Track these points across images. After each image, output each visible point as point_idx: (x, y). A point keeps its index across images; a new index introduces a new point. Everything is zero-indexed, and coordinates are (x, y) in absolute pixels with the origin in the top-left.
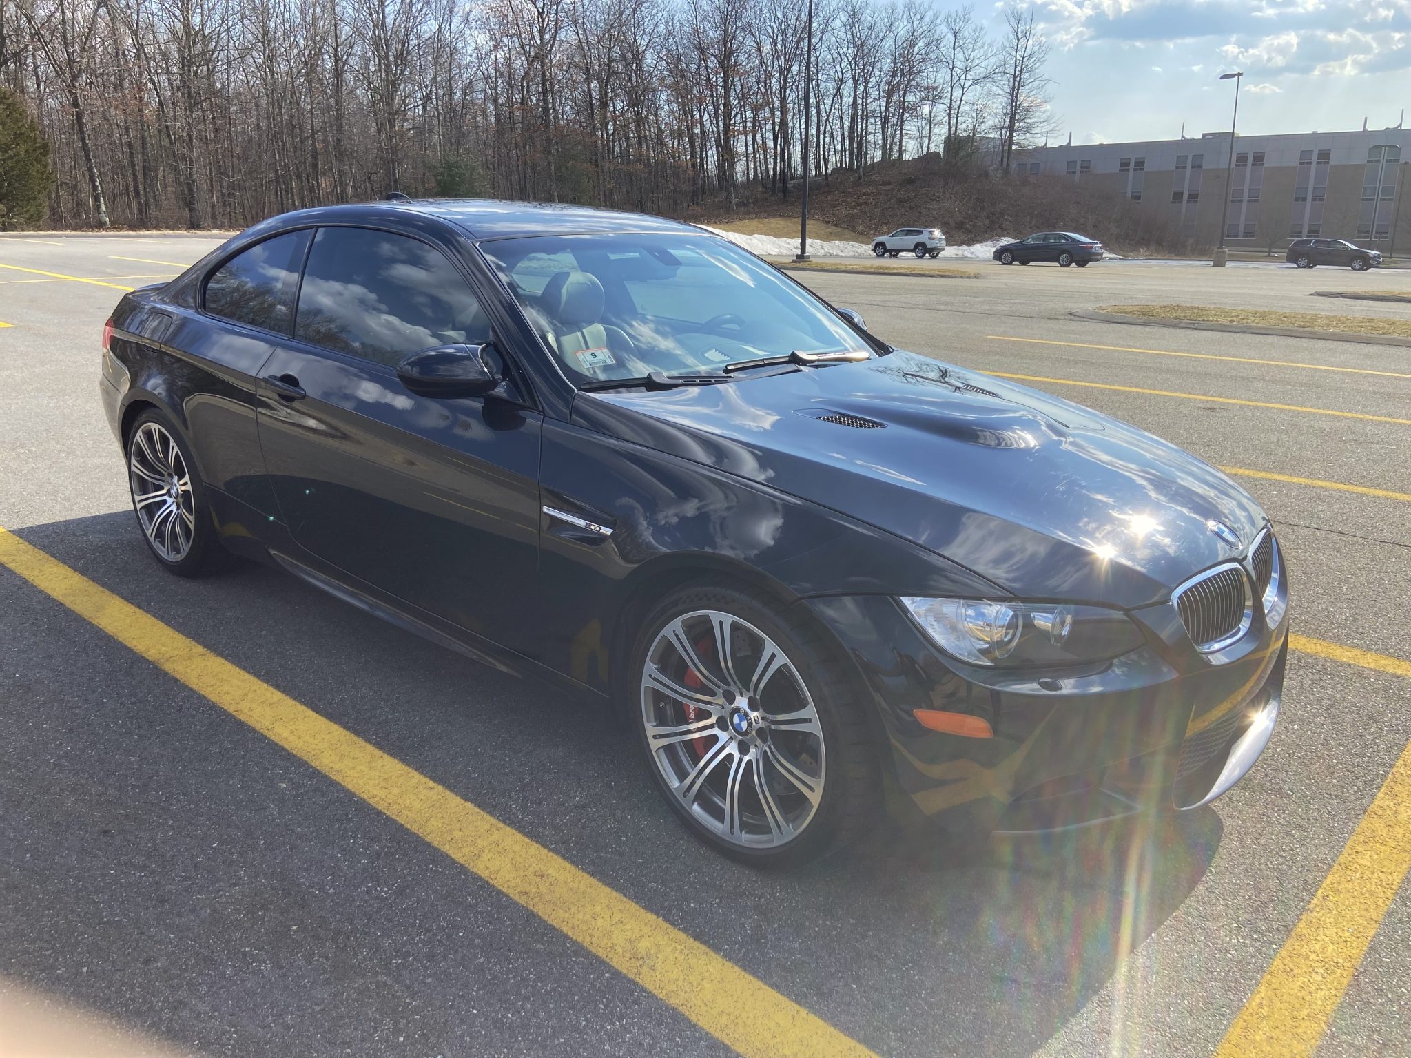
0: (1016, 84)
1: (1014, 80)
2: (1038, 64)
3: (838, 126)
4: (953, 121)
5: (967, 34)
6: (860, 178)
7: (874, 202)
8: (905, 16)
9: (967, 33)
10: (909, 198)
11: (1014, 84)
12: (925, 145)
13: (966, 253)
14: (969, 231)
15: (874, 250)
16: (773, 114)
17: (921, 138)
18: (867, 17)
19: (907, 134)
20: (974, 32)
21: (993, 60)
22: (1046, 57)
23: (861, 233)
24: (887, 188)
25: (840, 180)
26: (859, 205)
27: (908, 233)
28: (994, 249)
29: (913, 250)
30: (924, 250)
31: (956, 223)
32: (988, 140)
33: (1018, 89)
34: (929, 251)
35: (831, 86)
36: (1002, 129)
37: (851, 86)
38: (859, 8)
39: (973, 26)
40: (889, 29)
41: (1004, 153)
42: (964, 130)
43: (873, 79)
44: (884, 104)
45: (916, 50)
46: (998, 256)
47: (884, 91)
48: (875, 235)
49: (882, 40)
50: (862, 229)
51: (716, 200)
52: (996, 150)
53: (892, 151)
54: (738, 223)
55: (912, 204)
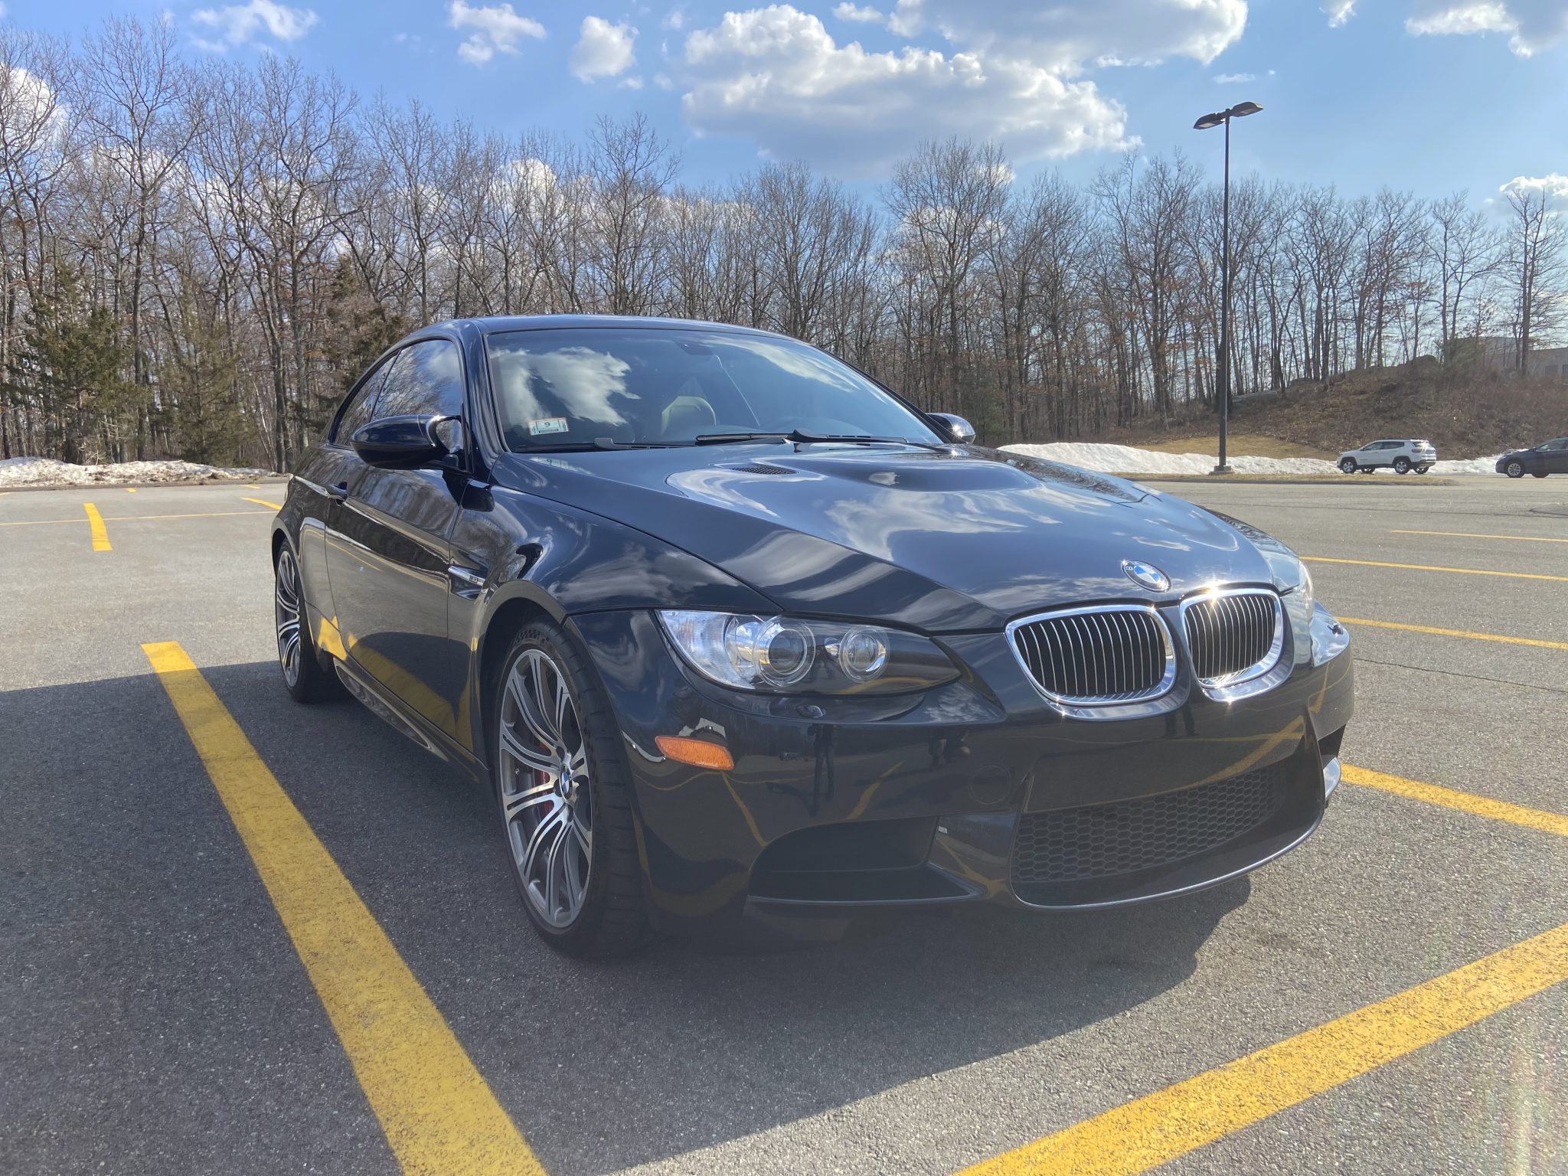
0: (1528, 274)
1: (1526, 269)
2: (1556, 249)
3: (1297, 330)
4: (1449, 319)
5: (1461, 223)
6: (1326, 388)
7: (1344, 414)
8: (1380, 210)
9: (1462, 220)
10: (1390, 407)
11: (1525, 273)
12: (1410, 347)
13: (1468, 468)
14: (1473, 443)
15: (1341, 467)
16: (1215, 325)
17: (1404, 341)
18: (1331, 215)
19: (1388, 337)
20: (1471, 221)
21: (1497, 249)
23: (1327, 449)
24: (1361, 397)
25: (1301, 391)
26: (1324, 418)
27: (1384, 446)
28: (1496, 462)
29: (1393, 466)
30: (1404, 464)
31: (1455, 434)
32: (1497, 338)
33: (1531, 279)
34: (1414, 466)
35: (1290, 291)
36: (1515, 325)
37: (1315, 289)
38: (1322, 206)
39: (1470, 215)
40: (1360, 225)
41: (1518, 353)
42: (1465, 329)
43: (1342, 280)
44: (1357, 306)
45: (1395, 244)
46: (1502, 467)
47: (1357, 292)
48: (1343, 450)
49: (1351, 237)
50: (1325, 443)
51: (1149, 421)
52: (1508, 351)
53: (1370, 357)
54: (1170, 443)
55: (1394, 414)
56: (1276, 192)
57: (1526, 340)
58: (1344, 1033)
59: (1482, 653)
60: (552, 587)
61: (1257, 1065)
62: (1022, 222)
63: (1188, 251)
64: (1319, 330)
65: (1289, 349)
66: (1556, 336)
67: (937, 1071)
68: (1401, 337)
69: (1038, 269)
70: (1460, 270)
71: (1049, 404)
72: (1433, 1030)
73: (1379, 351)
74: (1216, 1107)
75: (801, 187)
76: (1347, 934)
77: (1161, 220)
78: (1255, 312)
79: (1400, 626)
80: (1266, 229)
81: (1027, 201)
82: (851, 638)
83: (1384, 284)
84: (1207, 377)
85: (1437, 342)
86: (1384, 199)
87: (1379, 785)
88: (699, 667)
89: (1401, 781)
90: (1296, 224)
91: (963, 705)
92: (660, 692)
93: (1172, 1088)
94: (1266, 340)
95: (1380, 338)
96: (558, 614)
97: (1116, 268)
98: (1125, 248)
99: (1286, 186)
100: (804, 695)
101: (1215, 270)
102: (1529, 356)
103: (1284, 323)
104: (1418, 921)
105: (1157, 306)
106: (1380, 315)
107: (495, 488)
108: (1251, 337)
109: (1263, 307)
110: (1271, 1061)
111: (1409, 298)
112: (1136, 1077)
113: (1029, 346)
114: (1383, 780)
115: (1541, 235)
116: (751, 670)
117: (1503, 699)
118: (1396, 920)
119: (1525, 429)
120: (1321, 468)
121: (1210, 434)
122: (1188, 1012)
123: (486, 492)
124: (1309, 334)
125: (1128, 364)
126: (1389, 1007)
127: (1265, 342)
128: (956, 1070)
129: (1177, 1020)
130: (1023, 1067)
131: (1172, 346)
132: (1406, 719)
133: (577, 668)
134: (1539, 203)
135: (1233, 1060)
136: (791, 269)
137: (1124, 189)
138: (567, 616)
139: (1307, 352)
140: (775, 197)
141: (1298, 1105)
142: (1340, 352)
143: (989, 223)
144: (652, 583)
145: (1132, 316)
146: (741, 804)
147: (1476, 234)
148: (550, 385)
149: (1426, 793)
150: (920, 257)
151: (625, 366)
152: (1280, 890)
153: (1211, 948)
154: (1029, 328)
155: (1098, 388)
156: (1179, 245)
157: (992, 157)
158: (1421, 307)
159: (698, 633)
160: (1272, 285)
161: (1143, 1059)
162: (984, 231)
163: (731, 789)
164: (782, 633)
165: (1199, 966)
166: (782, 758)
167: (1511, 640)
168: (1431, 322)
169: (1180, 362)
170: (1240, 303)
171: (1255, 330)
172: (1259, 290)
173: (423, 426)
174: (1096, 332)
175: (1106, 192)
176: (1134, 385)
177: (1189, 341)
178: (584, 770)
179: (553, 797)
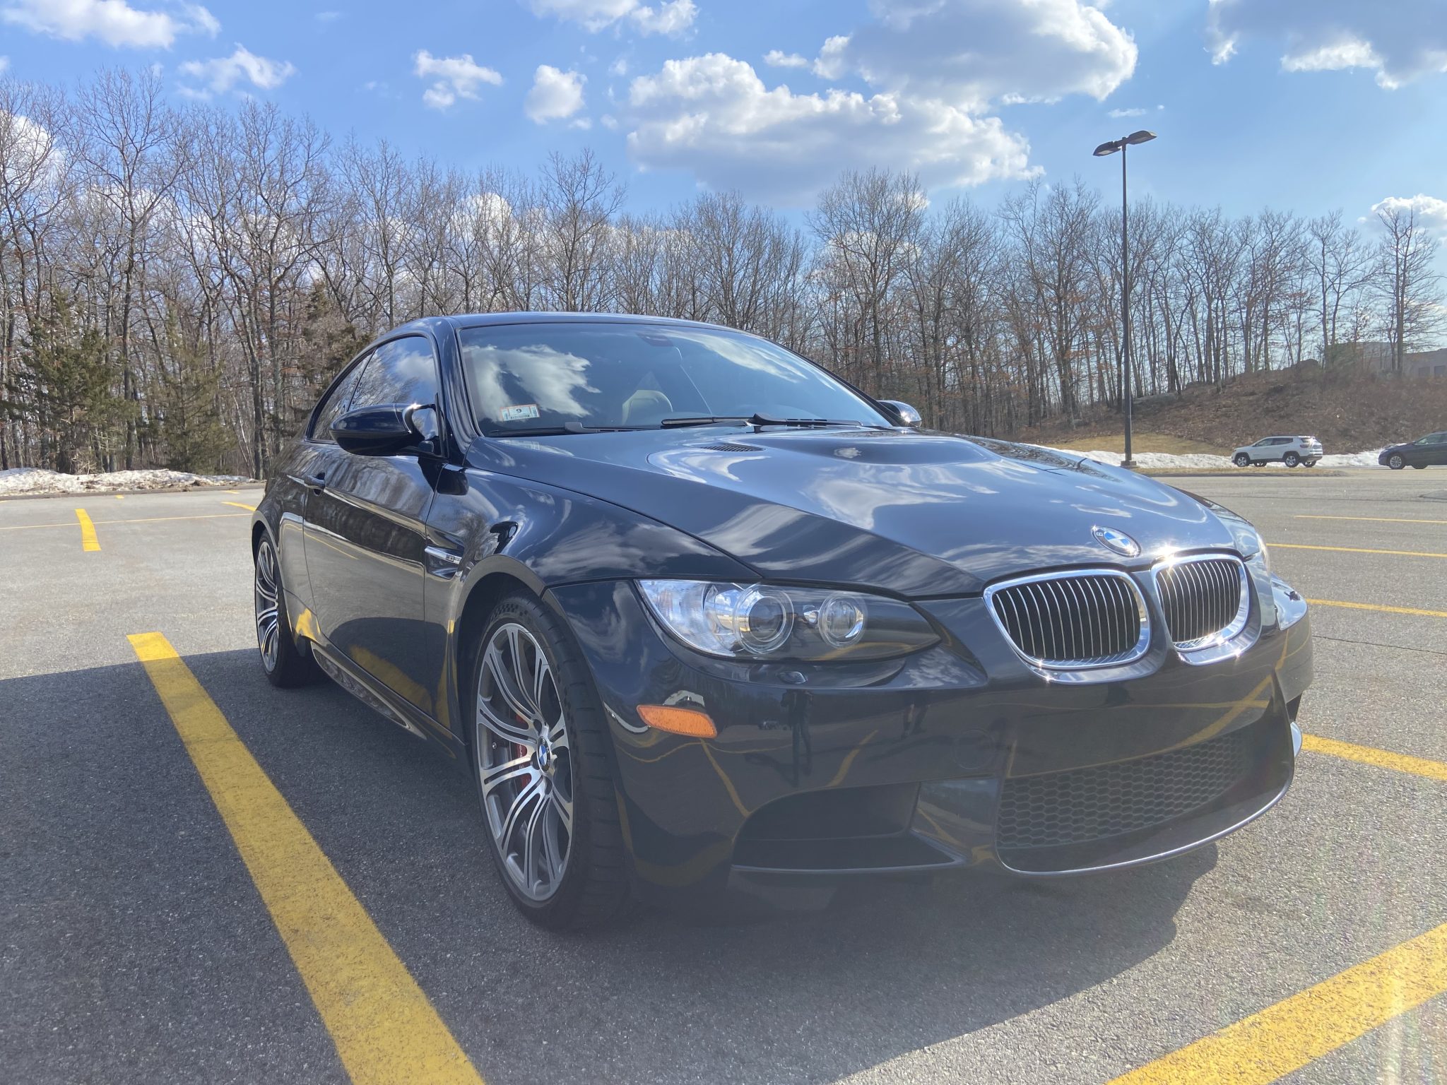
0: (1401, 284)
2: (1425, 262)
3: (1190, 341)
4: (1329, 326)
5: (1337, 240)
6: (1218, 390)
7: (1236, 414)
8: (1262, 228)
9: (1338, 236)
10: (1278, 407)
11: (1398, 283)
12: (1294, 350)
13: (1353, 461)
14: (1356, 439)
15: (1235, 462)
16: (1115, 334)
17: (1289, 347)
18: (1217, 233)
19: (1273, 343)
20: (1347, 237)
21: (1371, 262)
22: (1434, 253)
23: (1221, 446)
24: (1251, 398)
25: (1196, 393)
26: (1218, 417)
27: (1275, 442)
28: (1378, 456)
29: (1283, 460)
30: (1293, 458)
31: (1338, 430)
32: (1374, 343)
33: (1403, 288)
34: (1303, 460)
35: (1182, 302)
36: (1389, 330)
37: (1205, 300)
38: (1209, 225)
39: (1344, 230)
40: (1245, 242)
41: (1394, 355)
42: (1344, 335)
43: (1230, 292)
44: (1244, 315)
45: (1278, 259)
46: (1385, 459)
47: (1244, 302)
48: (1237, 446)
49: (1237, 253)
50: (1220, 441)
51: (1057, 422)
52: (1384, 354)
53: (1257, 361)
54: (1077, 442)
55: (1282, 413)
56: (1168, 214)
57: (1400, 344)
58: (1333, 995)
59: (1400, 625)
60: (528, 563)
61: (1251, 1030)
62: (937, 242)
63: (1088, 268)
64: (1210, 338)
65: (1184, 355)
66: (1428, 340)
67: (929, 1043)
68: (1285, 343)
69: (952, 285)
70: (1337, 281)
71: (965, 407)
72: (1421, 990)
73: (1266, 356)
74: (1216, 1075)
75: (735, 214)
76: (1319, 896)
77: (1064, 240)
78: (1151, 322)
79: (1318, 602)
80: (1159, 246)
81: (941, 224)
82: (830, 604)
83: (1268, 296)
84: (1109, 382)
85: (1319, 347)
86: (1266, 219)
87: (1326, 750)
88: (679, 635)
89: (1346, 746)
90: (1186, 241)
91: (942, 667)
92: (643, 661)
93: (1169, 1056)
94: (1163, 346)
95: (1266, 344)
96: (537, 587)
97: (1024, 284)
98: (1031, 265)
99: (1177, 208)
100: (785, 662)
101: (1113, 285)
102: (1404, 357)
103: (1178, 332)
104: (1386, 881)
105: (1062, 317)
106: (1266, 323)
107: (468, 471)
108: (1148, 345)
109: (1158, 317)
110: (1264, 1025)
111: (1292, 307)
112: (1131, 1046)
113: (946, 355)
114: (1330, 745)
115: (1411, 249)
116: (731, 638)
117: (1428, 666)
118: (1365, 881)
119: (1403, 425)
120: (1217, 463)
121: (1115, 432)
122: (1174, 977)
123: (461, 475)
124: (1201, 341)
125: (1036, 371)
126: (1373, 968)
127: (1161, 349)
128: (948, 1042)
129: (1164, 986)
130: (1015, 1037)
131: (1076, 354)
132: (1340, 687)
133: (555, 639)
134: (1408, 220)
135: (1227, 1026)
136: (727, 287)
137: (1029, 212)
138: (546, 588)
139: (1200, 358)
140: (710, 222)
141: (1298, 1071)
142: (1230, 357)
143: (906, 244)
144: (624, 556)
145: (1039, 327)
146: (721, 773)
147: (1350, 250)
148: (519, 379)
149: (1373, 757)
150: (844, 277)
151: (586, 362)
152: (1247, 854)
153: (1188, 913)
154: (945, 338)
155: (1010, 393)
156: (1080, 262)
157: (908, 186)
158: (1303, 316)
159: (676, 602)
160: (1166, 297)
161: (1135, 1027)
162: (902, 251)
163: (711, 759)
164: (760, 601)
165: (1179, 931)
166: (761, 727)
167: (1426, 613)
168: (1313, 329)
169: (1084, 368)
170: (1137, 314)
171: (1151, 339)
172: (1154, 302)
173: (400, 414)
174: (1006, 342)
175: (1012, 216)
176: (1042, 390)
177: (1092, 348)
178: (563, 742)
179: (530, 770)
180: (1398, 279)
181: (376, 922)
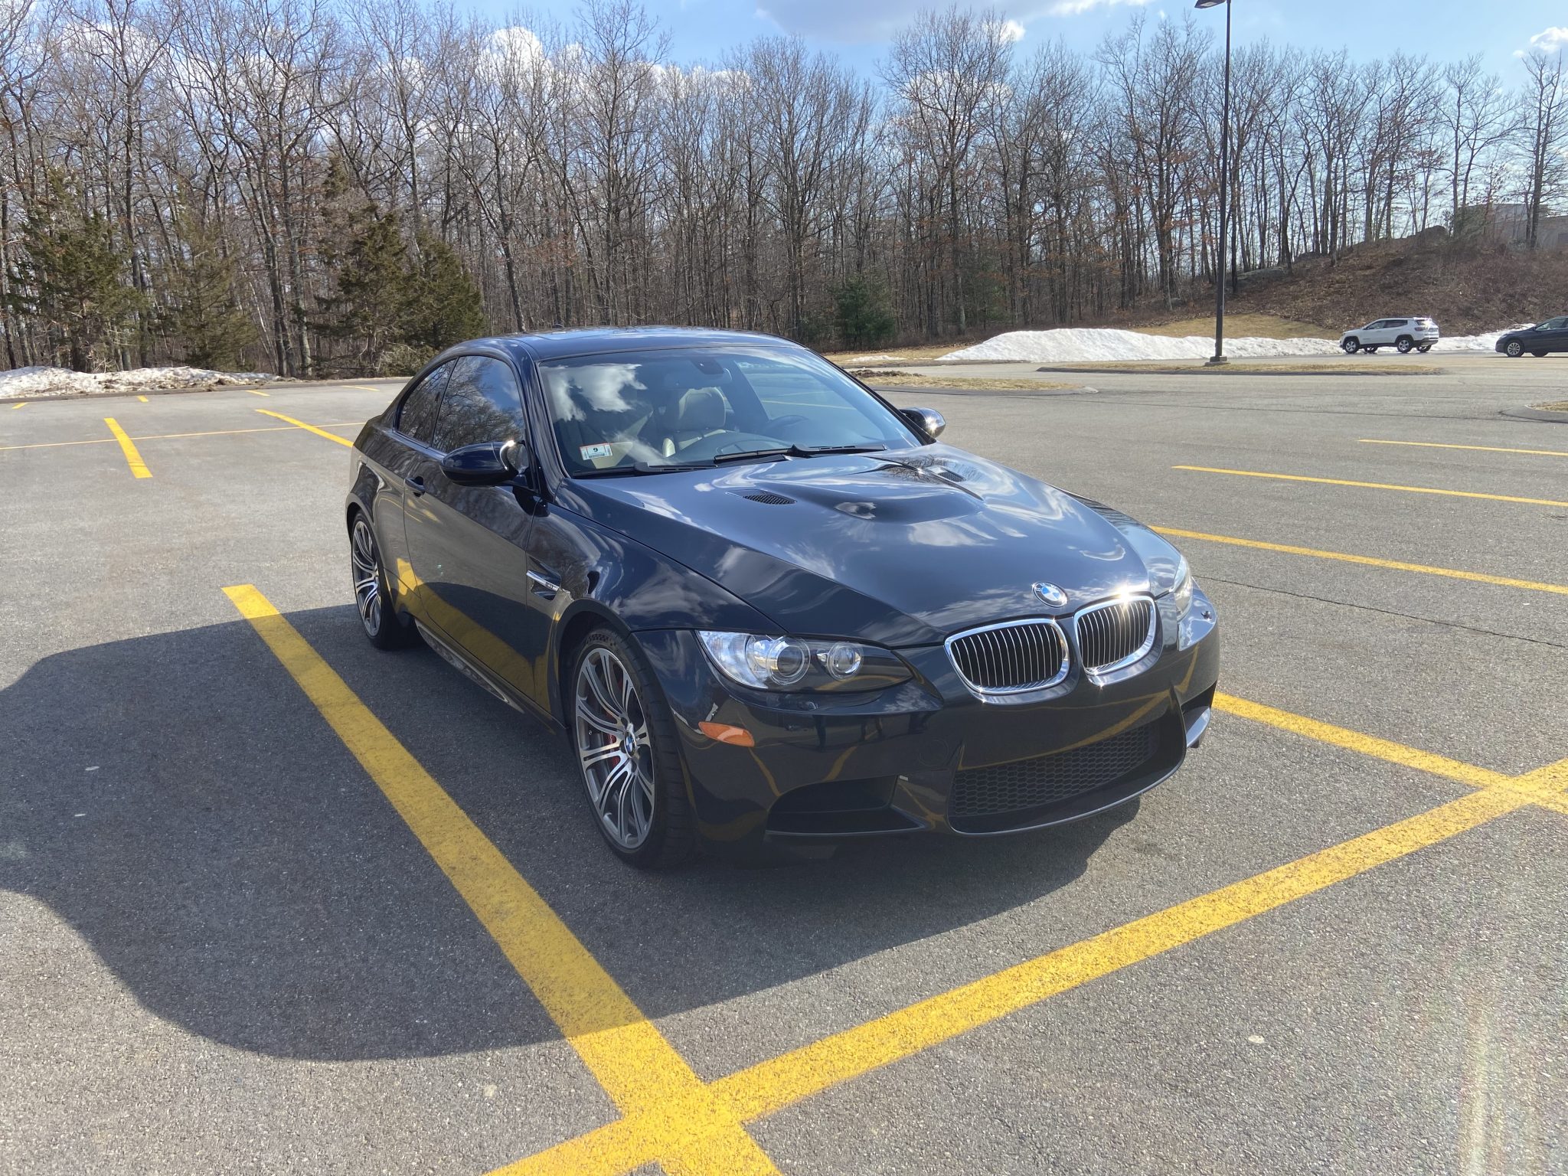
0: (1542, 141)
3: (1306, 201)
4: (1460, 189)
5: (1475, 87)
6: (1333, 263)
7: (1350, 290)
8: (1392, 74)
9: (1477, 84)
10: (1396, 283)
11: (1538, 140)
12: (1419, 216)
15: (1344, 346)
17: (1414, 212)
18: (1342, 79)
19: (1397, 208)
20: (1487, 85)
21: (1511, 114)
23: (1330, 326)
24: (1368, 272)
25: (1308, 266)
26: (1330, 295)
27: (1388, 324)
29: (1394, 345)
30: (1406, 343)
31: (1459, 309)
32: (1508, 208)
33: (1543, 147)
34: (1417, 344)
35: (1300, 161)
36: (1527, 192)
37: (1325, 157)
38: (1333, 70)
39: (1485, 78)
40: (1372, 90)
41: (1529, 222)
42: (1476, 198)
43: (1354, 148)
44: (1367, 176)
45: (1407, 111)
46: (1503, 346)
47: (1369, 157)
48: (1348, 328)
49: (1363, 103)
50: (1330, 321)
51: (1153, 301)
52: (1519, 218)
53: (1378, 229)
54: (1173, 325)
55: (1400, 290)
56: (1286, 58)
57: (1538, 208)
60: (616, 603)
62: (1025, 93)
63: (1196, 122)
64: (1328, 202)
65: (1297, 223)
69: (1041, 145)
70: (1472, 137)
71: (1051, 286)
73: (1388, 224)
75: (796, 62)
77: (1168, 89)
78: (1265, 181)
80: (1275, 96)
81: (1029, 73)
83: (1395, 153)
85: (1447, 213)
86: (1397, 63)
90: (1306, 89)
94: (1274, 213)
95: (1389, 209)
98: (1131, 117)
99: (1296, 51)
102: (1540, 225)
103: (1293, 195)
105: (1164, 179)
106: (1390, 186)
108: (1259, 211)
109: (1271, 179)
111: (1419, 166)
113: (1031, 226)
115: (1556, 99)
119: (1531, 303)
120: (1324, 349)
124: (1318, 206)
125: (1131, 243)
127: (1272, 215)
131: (1178, 222)
134: (1556, 67)
136: (788, 152)
137: (1130, 56)
139: (1315, 225)
140: (767, 71)
142: (1349, 225)
147: (1490, 99)
150: (918, 136)
154: (1031, 206)
155: (1103, 266)
156: (1187, 115)
158: (1431, 178)
160: (1281, 154)
162: (986, 105)
168: (1441, 192)
169: (1186, 242)
170: (1248, 175)
171: (1263, 204)
172: (1268, 161)
174: (1101, 209)
175: (1112, 59)
176: (1139, 264)
177: (1196, 215)
178: (646, 741)
179: (619, 753)
180: (1539, 135)
181: (511, 861)
